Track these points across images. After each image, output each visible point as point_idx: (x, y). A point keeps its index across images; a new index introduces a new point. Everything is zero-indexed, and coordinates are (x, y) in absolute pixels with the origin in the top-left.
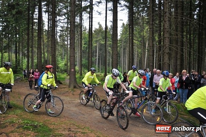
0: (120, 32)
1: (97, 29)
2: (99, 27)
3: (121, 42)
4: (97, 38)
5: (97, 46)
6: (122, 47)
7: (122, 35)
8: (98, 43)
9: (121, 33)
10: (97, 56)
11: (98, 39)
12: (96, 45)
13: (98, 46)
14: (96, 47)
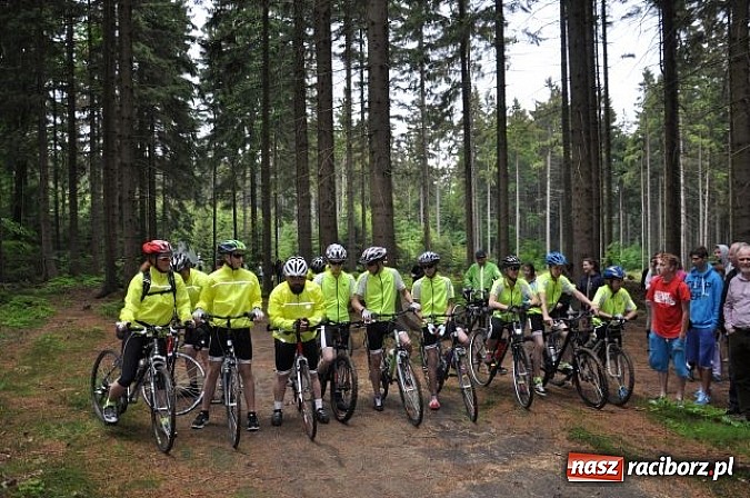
0: (636, 108)
1: (543, 105)
2: (552, 95)
3: (643, 148)
4: (546, 140)
5: (546, 167)
6: (645, 167)
7: (645, 119)
8: (549, 158)
9: (641, 110)
10: (548, 205)
11: (548, 142)
12: (541, 164)
13: (549, 169)
14: (542, 171)
